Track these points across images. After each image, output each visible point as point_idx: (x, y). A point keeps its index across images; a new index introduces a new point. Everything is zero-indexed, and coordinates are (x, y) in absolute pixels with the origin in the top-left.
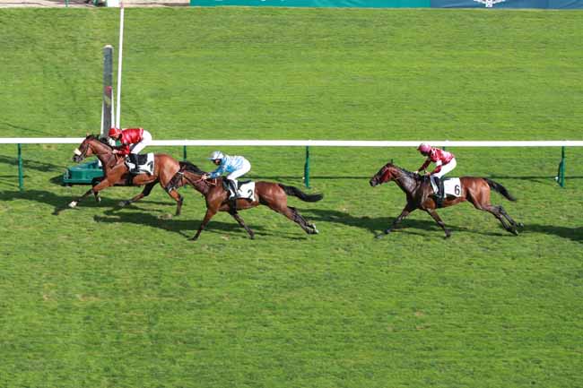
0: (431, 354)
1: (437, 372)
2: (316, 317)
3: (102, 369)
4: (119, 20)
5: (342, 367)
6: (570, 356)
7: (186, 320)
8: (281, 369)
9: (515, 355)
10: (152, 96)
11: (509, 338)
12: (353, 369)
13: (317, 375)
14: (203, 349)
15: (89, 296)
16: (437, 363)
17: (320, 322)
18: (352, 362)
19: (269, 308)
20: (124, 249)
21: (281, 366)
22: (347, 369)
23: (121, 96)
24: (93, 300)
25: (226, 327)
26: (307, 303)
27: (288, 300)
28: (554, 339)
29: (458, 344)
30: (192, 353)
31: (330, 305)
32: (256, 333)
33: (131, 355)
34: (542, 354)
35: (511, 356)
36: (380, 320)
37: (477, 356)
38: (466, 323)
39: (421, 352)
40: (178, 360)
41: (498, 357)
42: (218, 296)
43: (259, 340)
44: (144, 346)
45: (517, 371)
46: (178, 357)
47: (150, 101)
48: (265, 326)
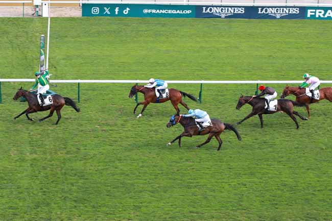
0: (195, 181)
1: (197, 190)
2: (141, 164)
3: (39, 188)
4: (47, 23)
5: (153, 188)
6: (260, 182)
7: (79, 165)
8: (124, 188)
9: (234, 182)
10: (64, 59)
11: (231, 174)
12: (158, 189)
13: (141, 192)
14: (86, 179)
15: (32, 154)
16: (198, 185)
17: (142, 167)
18: (158, 185)
19: (119, 160)
20: (49, 132)
21: (124, 187)
22: (155, 188)
23: (49, 59)
24: (35, 156)
25: (98, 169)
26: (136, 157)
27: (128, 156)
28: (252, 174)
29: (207, 176)
30: (82, 181)
31: (146, 158)
32: (112, 172)
33: (52, 182)
34: (247, 181)
35: (232, 182)
36: (171, 166)
37: (216, 182)
38: (212, 167)
39: (190, 180)
40: (75, 184)
41: (226, 183)
42: (94, 154)
43: (113, 175)
44: (59, 178)
45: (235, 189)
46: (75, 183)
47: (62, 62)
48: (116, 168)
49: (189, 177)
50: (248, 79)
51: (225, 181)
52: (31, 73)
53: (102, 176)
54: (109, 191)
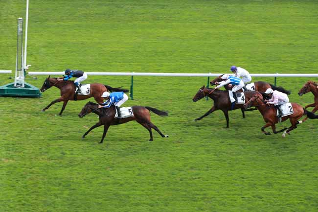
0: (201, 192)
1: (204, 203)
2: (137, 172)
3: (16, 201)
4: (26, 4)
5: (153, 200)
6: (279, 195)
7: (63, 173)
8: (118, 201)
9: (248, 194)
10: (44, 47)
11: (245, 184)
12: (157, 201)
13: (137, 205)
14: (74, 189)
15: (8, 159)
16: (206, 198)
17: (139, 175)
18: (158, 197)
19: (111, 167)
20: (28, 133)
21: (117, 199)
23: (27, 46)
24: (12, 161)
25: (87, 177)
26: (131, 164)
27: (122, 162)
28: (270, 184)
29: (216, 187)
30: (67, 192)
31: (143, 165)
32: (103, 181)
33: (32, 193)
34: (263, 193)
35: (246, 194)
36: (173, 174)
37: (227, 194)
38: (221, 175)
39: (196, 192)
40: (59, 196)
41: (239, 195)
42: (82, 160)
43: (105, 184)
44: (40, 188)
45: (249, 203)
46: (59, 194)
47: (43, 49)
48: (108, 177)
49: (194, 188)
50: (264, 72)
51: (237, 193)
52: (5, 63)
53: (92, 186)
54: (100, 204)
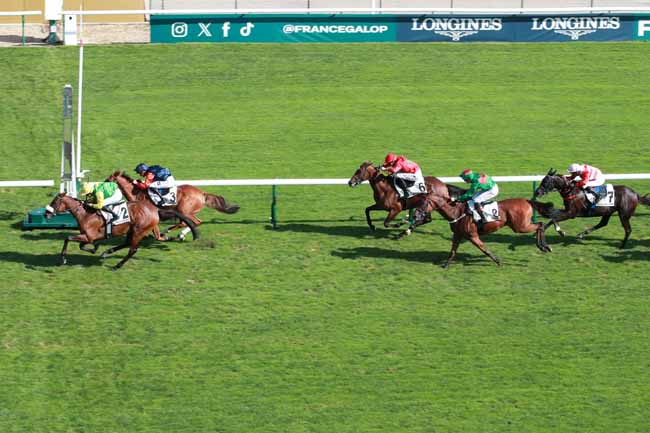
0: (405, 396)
1: (411, 414)
2: (287, 361)
3: (67, 419)
4: (78, 59)
5: (316, 412)
6: (546, 395)
7: (153, 367)
8: (253, 415)
9: (490, 395)
10: (113, 137)
11: (484, 378)
12: (325, 414)
13: (289, 421)
14: (171, 396)
15: (51, 343)
16: (412, 405)
17: (291, 366)
18: (325, 406)
19: (238, 352)
20: (87, 294)
21: (252, 412)
22: (320, 413)
23: (82, 136)
24: (56, 347)
25: (195, 373)
26: (277, 346)
27: (258, 344)
28: (529, 379)
29: (432, 385)
30: (160, 400)
31: (300, 348)
32: (225, 379)
33: (96, 403)
34: (517, 393)
35: (486, 396)
36: (352, 362)
37: (451, 397)
38: (440, 363)
39: (396, 394)
40: (145, 408)
41: (473, 397)
42: (185, 341)
43: (229, 385)
44: (110, 394)
45: (492, 412)
46: (145, 404)
47: (111, 141)
48: (235, 371)
49: (394, 387)
50: (515, 173)
51: (472, 394)
52: (42, 168)
53: (204, 389)
54: (220, 421)
